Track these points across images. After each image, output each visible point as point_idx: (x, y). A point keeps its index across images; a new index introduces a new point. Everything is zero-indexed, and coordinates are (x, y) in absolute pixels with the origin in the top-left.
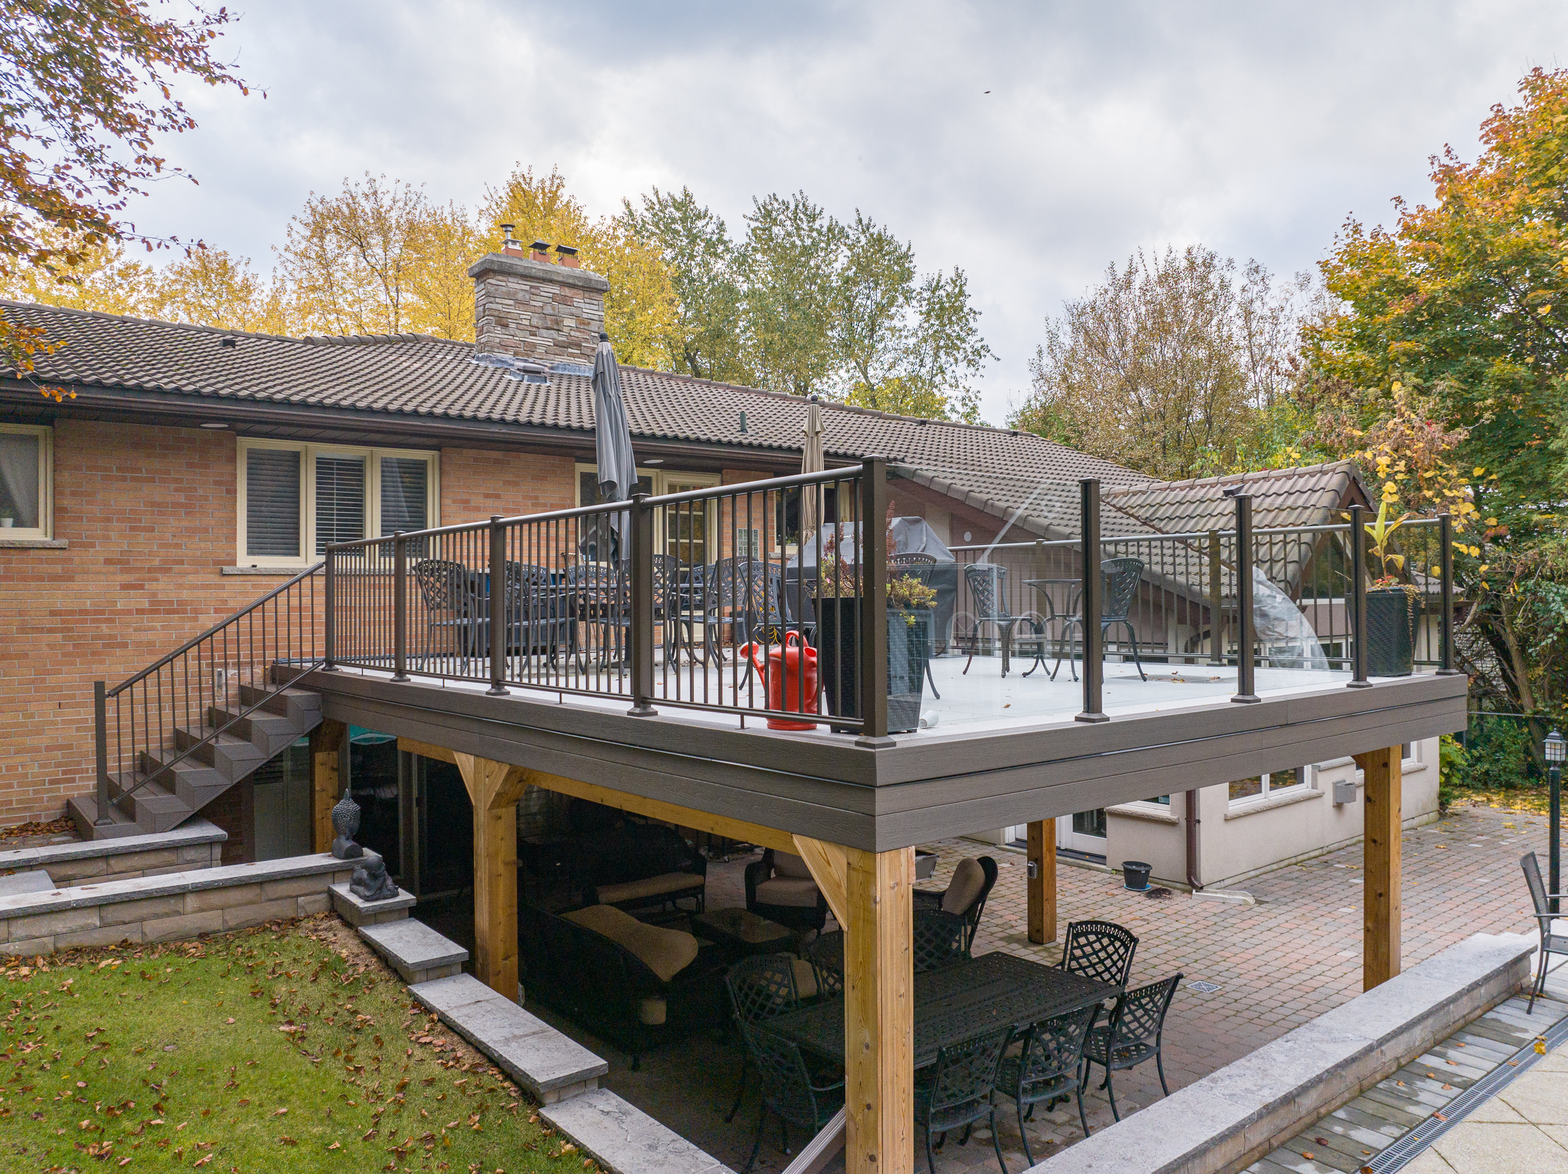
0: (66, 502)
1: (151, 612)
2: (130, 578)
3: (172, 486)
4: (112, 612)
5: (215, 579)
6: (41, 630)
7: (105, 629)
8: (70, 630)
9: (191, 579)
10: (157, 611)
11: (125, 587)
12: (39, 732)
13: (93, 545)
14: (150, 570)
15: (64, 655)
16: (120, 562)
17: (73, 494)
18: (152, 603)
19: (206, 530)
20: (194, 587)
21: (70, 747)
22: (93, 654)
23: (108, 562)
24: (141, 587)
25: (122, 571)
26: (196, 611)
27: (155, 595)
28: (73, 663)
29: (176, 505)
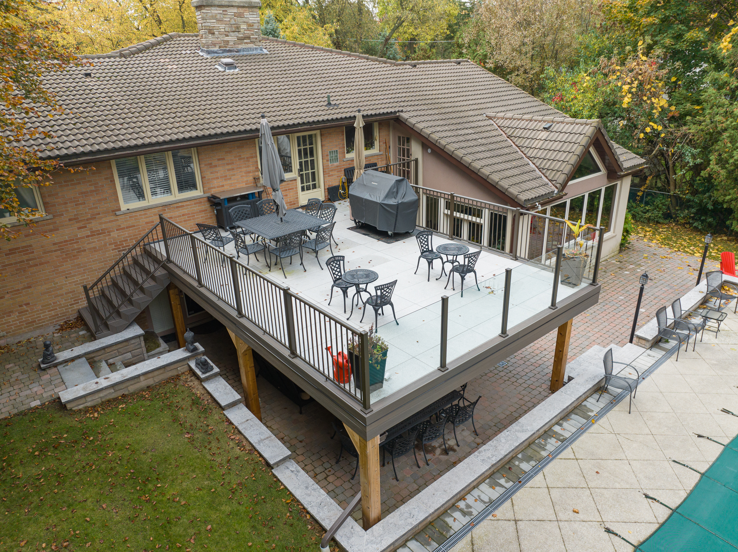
0: (48, 200)
1: (92, 236)
2: (81, 224)
3: (88, 184)
4: (77, 239)
5: (113, 218)
6: (52, 251)
7: (76, 246)
8: (63, 249)
9: (104, 220)
10: (94, 235)
11: (80, 228)
12: (61, 288)
13: (62, 215)
14: (87, 220)
15: (63, 259)
16: (75, 219)
17: (49, 196)
18: (91, 232)
19: (106, 199)
20: (106, 223)
21: (74, 291)
22: (74, 256)
23: (70, 220)
24: (86, 227)
25: (77, 222)
26: (109, 232)
27: (91, 229)
28: (67, 261)
29: (91, 191)
